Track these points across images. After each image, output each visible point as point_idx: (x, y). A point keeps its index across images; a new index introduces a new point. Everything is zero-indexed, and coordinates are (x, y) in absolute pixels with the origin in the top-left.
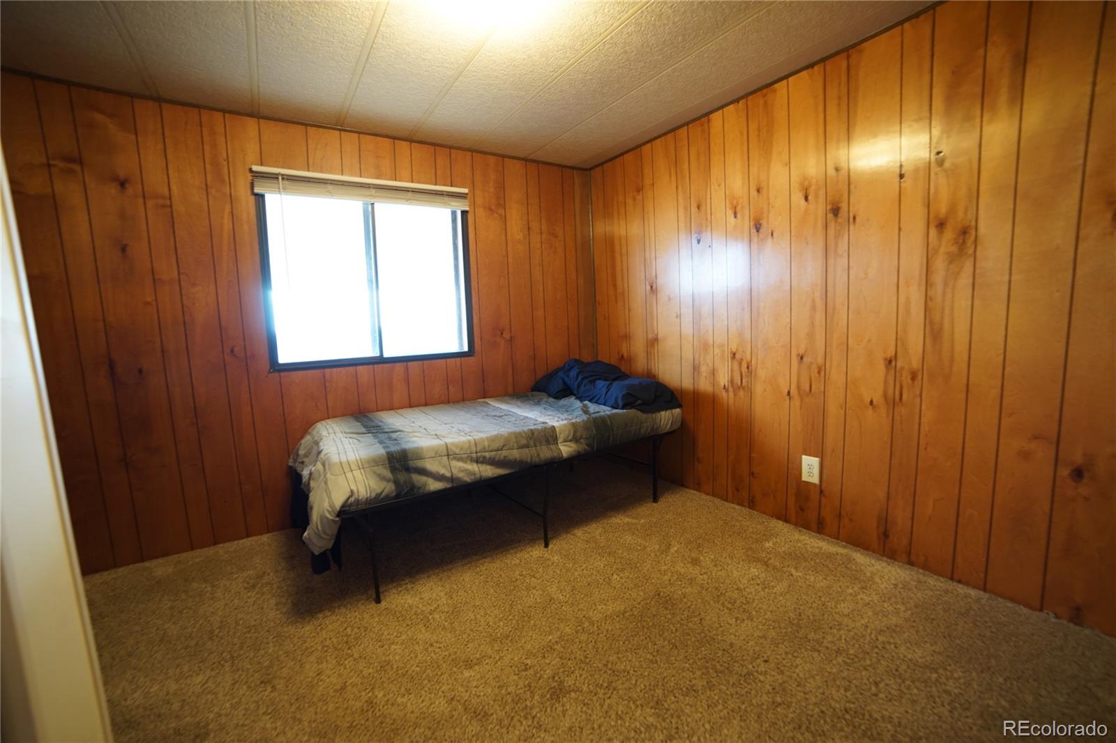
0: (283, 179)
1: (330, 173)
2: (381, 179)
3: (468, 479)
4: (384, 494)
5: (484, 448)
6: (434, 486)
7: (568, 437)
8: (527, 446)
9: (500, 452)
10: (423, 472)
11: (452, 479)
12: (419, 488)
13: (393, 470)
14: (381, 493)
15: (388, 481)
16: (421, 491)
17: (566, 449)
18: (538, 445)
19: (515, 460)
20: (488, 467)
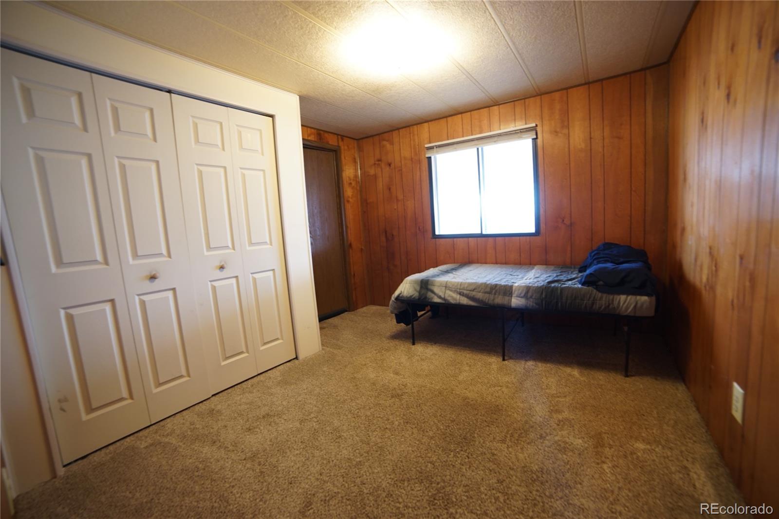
0: (436, 147)
1: (458, 138)
2: (483, 133)
3: (452, 302)
4: (413, 297)
5: (464, 288)
6: (436, 300)
7: (520, 294)
8: (490, 293)
9: (472, 292)
10: (433, 292)
11: (444, 299)
12: (429, 299)
13: (421, 287)
14: (413, 296)
15: (417, 291)
16: (430, 300)
17: (516, 302)
18: (497, 294)
19: (479, 299)
20: (466, 299)
